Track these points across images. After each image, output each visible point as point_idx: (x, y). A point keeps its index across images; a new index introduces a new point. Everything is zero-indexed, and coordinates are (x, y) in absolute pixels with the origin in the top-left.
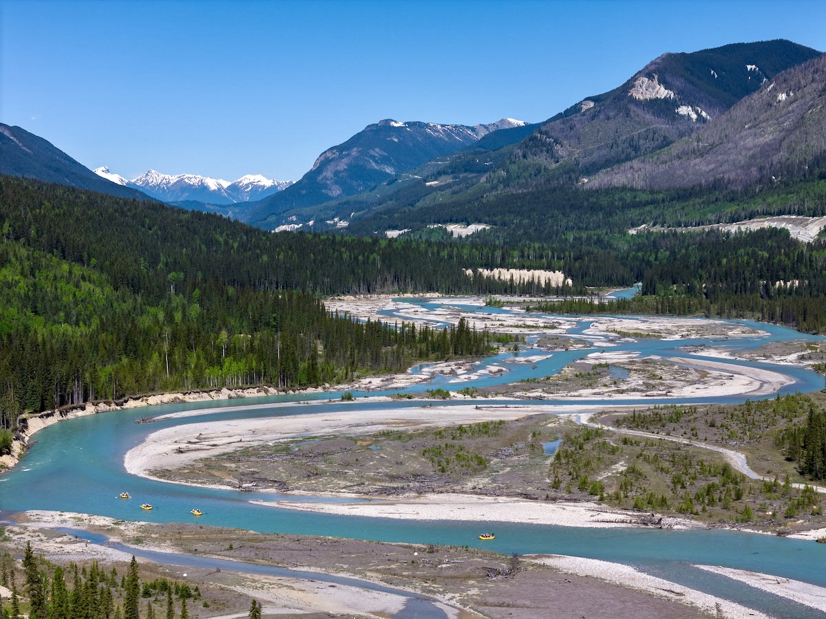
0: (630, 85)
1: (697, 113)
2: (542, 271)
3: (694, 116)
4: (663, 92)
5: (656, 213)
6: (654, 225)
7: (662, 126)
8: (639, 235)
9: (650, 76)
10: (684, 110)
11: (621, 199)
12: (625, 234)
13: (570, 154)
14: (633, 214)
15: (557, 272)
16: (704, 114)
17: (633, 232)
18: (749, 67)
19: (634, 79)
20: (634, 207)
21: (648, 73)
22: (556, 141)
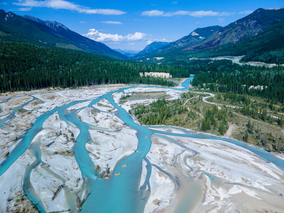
0: (191, 33)
1: (203, 38)
2: (163, 73)
3: (202, 38)
4: (197, 34)
5: (196, 55)
6: (195, 58)
7: (197, 40)
8: (192, 60)
9: (195, 32)
10: (200, 37)
11: (189, 53)
12: (189, 60)
13: (181, 45)
14: (191, 55)
15: (168, 73)
16: (204, 38)
17: (190, 59)
18: (212, 30)
19: (192, 32)
20: (191, 54)
21: (195, 31)
22: (179, 43)
